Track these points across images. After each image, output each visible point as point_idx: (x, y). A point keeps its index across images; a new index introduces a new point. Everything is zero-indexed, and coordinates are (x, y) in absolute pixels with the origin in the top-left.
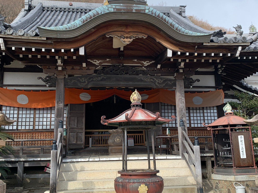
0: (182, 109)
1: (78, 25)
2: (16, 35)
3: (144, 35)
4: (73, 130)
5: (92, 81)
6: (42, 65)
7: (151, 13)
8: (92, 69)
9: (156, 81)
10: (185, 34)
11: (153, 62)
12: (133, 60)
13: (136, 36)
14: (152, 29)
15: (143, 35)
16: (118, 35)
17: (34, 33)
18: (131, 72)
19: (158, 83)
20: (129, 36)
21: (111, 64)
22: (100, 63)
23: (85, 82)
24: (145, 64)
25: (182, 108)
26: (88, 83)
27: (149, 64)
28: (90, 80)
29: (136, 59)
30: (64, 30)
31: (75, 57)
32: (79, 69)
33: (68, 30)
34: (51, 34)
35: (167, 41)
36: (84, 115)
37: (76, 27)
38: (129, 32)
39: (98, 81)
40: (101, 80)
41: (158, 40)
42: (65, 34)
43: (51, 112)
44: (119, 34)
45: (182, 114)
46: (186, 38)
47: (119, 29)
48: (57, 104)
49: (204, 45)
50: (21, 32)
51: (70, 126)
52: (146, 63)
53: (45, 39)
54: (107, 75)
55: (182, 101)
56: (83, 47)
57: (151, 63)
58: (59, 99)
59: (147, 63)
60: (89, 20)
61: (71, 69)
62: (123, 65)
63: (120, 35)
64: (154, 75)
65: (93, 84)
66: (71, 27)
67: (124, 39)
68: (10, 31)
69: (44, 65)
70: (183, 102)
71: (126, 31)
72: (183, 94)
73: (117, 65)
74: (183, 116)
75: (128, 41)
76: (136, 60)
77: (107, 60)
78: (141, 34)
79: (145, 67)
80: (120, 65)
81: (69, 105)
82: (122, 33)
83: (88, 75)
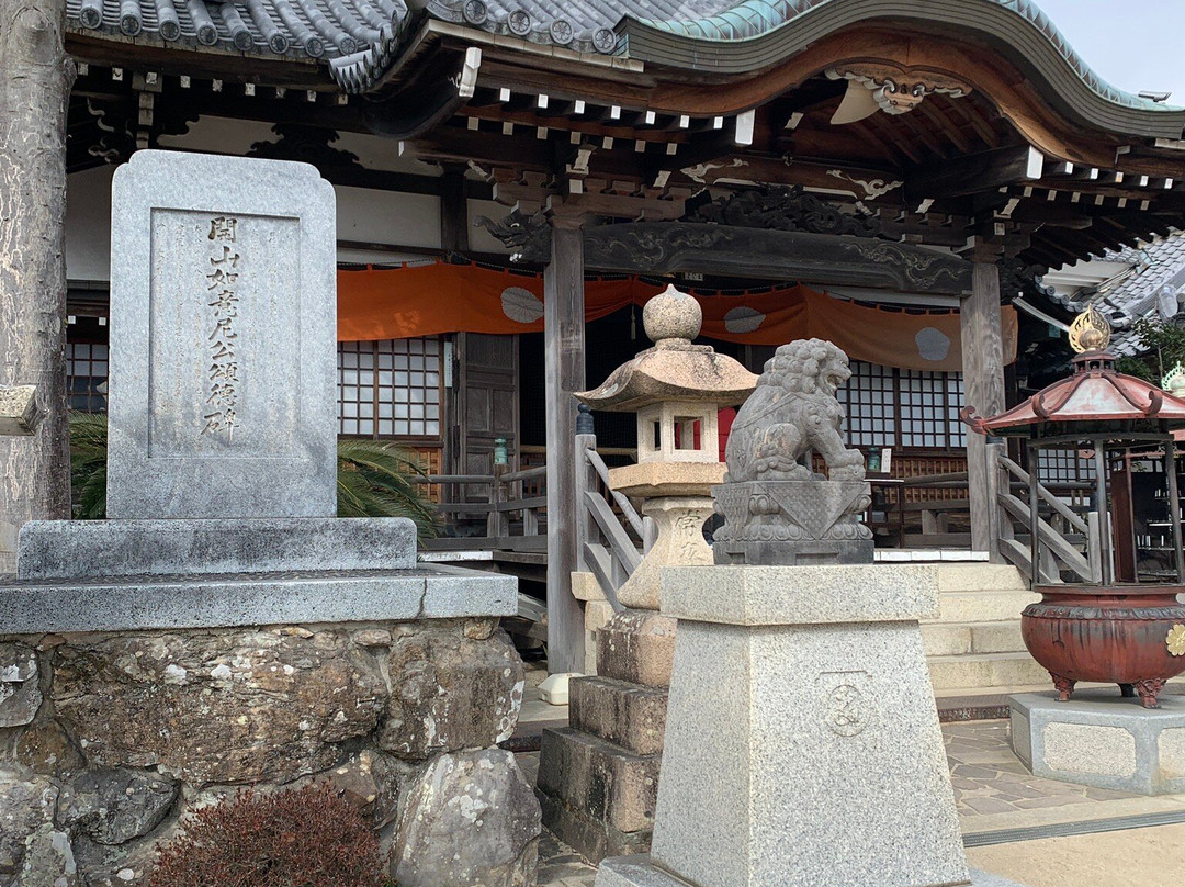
0: (993, 376)
1: (768, 26)
2: (539, 40)
3: (961, 86)
4: (480, 444)
5: (683, 246)
6: (494, 166)
7: (1016, 6)
8: (678, 198)
9: (905, 265)
10: (1109, 99)
11: (897, 184)
12: (829, 172)
13: (935, 87)
14: (994, 68)
15: (958, 85)
16: (877, 77)
17: (610, 40)
18: (822, 222)
19: (915, 273)
20: (910, 82)
21: (754, 184)
22: (711, 174)
23: (655, 251)
24: (867, 190)
25: (992, 373)
26: (669, 256)
27: (881, 192)
28: (674, 244)
29: (837, 169)
30: (719, 40)
31: (672, 148)
32: (631, 195)
33: (732, 40)
34: (669, 49)
35: (1032, 117)
36: (516, 381)
37: (762, 31)
38: (914, 68)
39: (703, 248)
40: (717, 246)
41: (1005, 111)
42: (720, 57)
43: (376, 362)
44: (878, 70)
45: (993, 398)
46: (1111, 116)
47: (882, 53)
48: (563, 337)
49: (1157, 145)
50: (563, 33)
51: (470, 424)
52: (873, 190)
53: (641, 70)
54: (736, 228)
55: (992, 345)
56: (752, 114)
57: (888, 188)
58: (569, 316)
59: (876, 186)
60: (809, 8)
61: (602, 192)
62: (798, 188)
63: (880, 77)
64: (895, 237)
65: (687, 260)
66: (744, 30)
67: (895, 95)
68: (520, 24)
69: (501, 167)
70: (996, 350)
71: (904, 62)
72: (996, 318)
73: (775, 189)
74: (994, 402)
75: (904, 103)
76: (837, 173)
77: (733, 163)
78: (952, 82)
79: (866, 203)
80: (786, 190)
81: (462, 337)
82: (890, 69)
83: (665, 220)
